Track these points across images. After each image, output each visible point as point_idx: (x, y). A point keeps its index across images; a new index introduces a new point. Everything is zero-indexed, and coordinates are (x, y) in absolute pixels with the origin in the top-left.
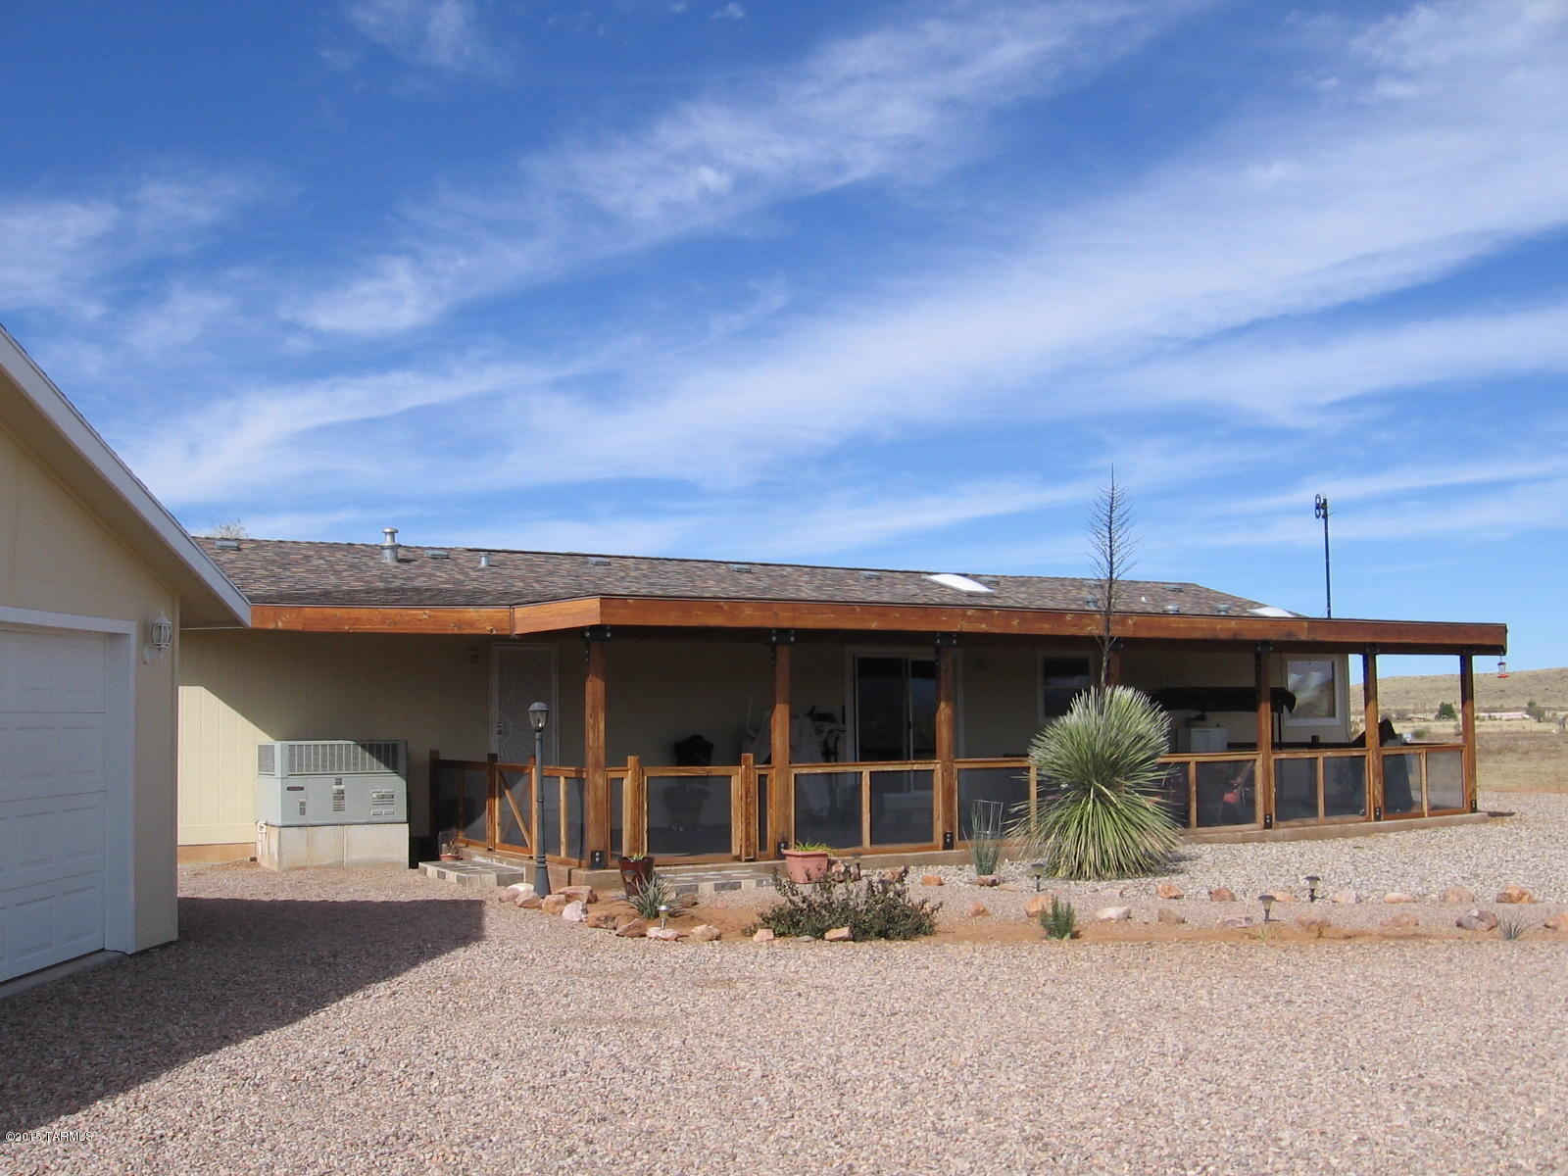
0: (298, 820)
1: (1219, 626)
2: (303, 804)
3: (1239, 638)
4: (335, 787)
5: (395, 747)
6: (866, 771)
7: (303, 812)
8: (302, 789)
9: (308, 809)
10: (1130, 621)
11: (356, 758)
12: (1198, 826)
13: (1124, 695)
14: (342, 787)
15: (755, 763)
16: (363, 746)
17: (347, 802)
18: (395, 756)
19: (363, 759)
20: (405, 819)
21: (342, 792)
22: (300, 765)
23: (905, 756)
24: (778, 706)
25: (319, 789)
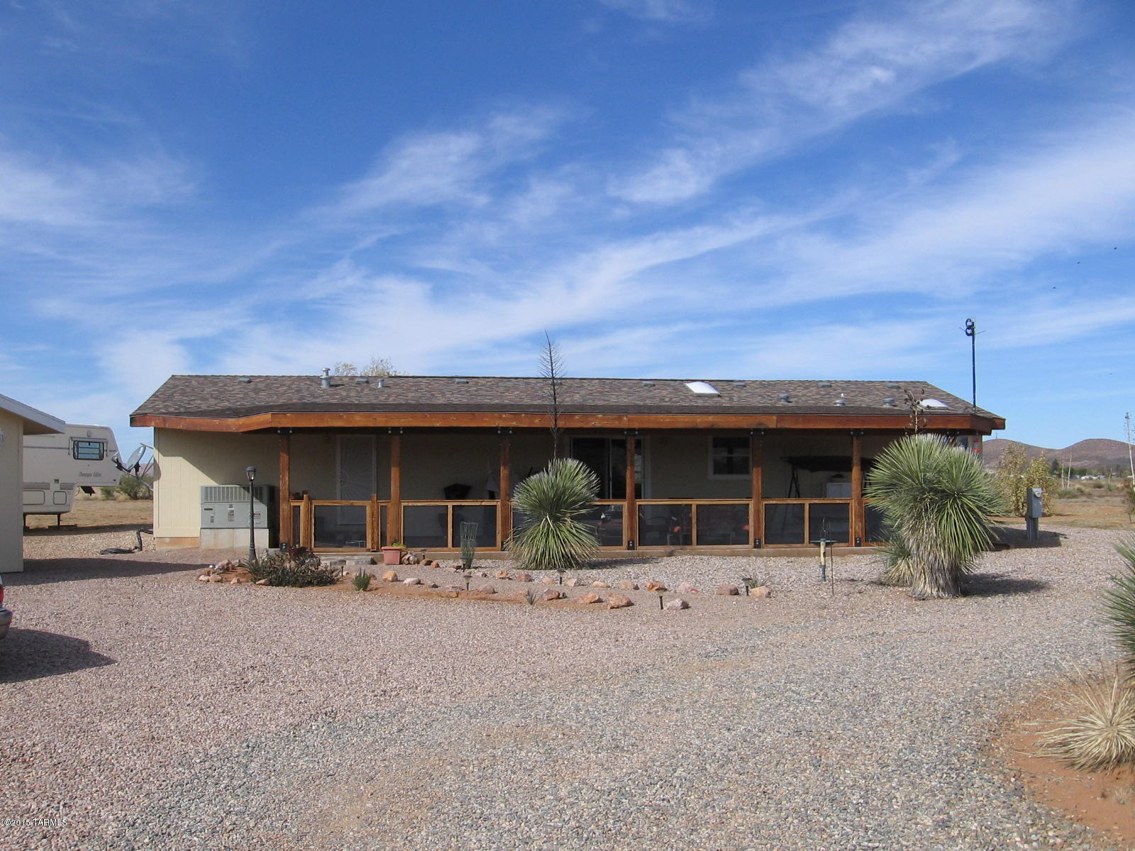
0: (210, 525)
1: (698, 420)
2: (212, 517)
3: (715, 427)
4: (229, 509)
5: (261, 488)
6: (450, 504)
7: (212, 521)
8: (212, 509)
9: (215, 520)
10: (625, 418)
11: (240, 495)
12: (697, 545)
13: (572, 463)
14: (232, 509)
15: (377, 499)
16: (244, 488)
17: (235, 517)
18: (261, 494)
19: (244, 495)
20: (266, 526)
21: (233, 511)
22: (211, 497)
23: (607, 496)
24: (392, 468)
25: (221, 509)
